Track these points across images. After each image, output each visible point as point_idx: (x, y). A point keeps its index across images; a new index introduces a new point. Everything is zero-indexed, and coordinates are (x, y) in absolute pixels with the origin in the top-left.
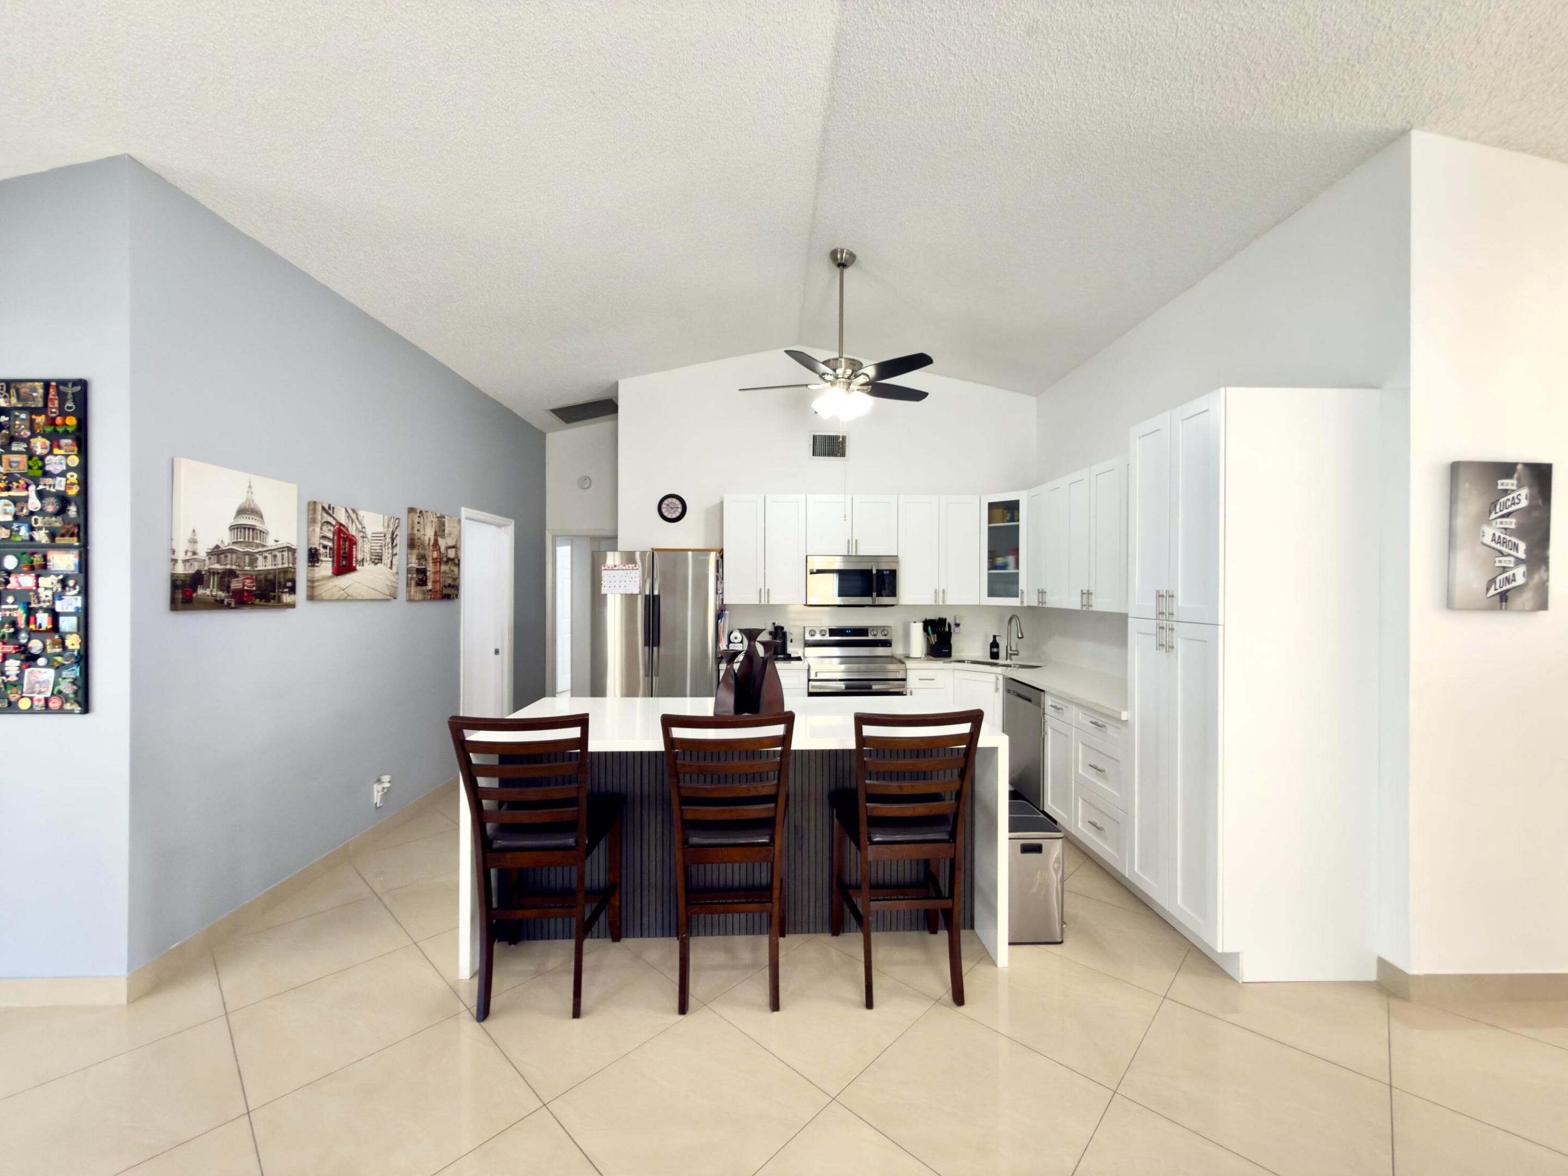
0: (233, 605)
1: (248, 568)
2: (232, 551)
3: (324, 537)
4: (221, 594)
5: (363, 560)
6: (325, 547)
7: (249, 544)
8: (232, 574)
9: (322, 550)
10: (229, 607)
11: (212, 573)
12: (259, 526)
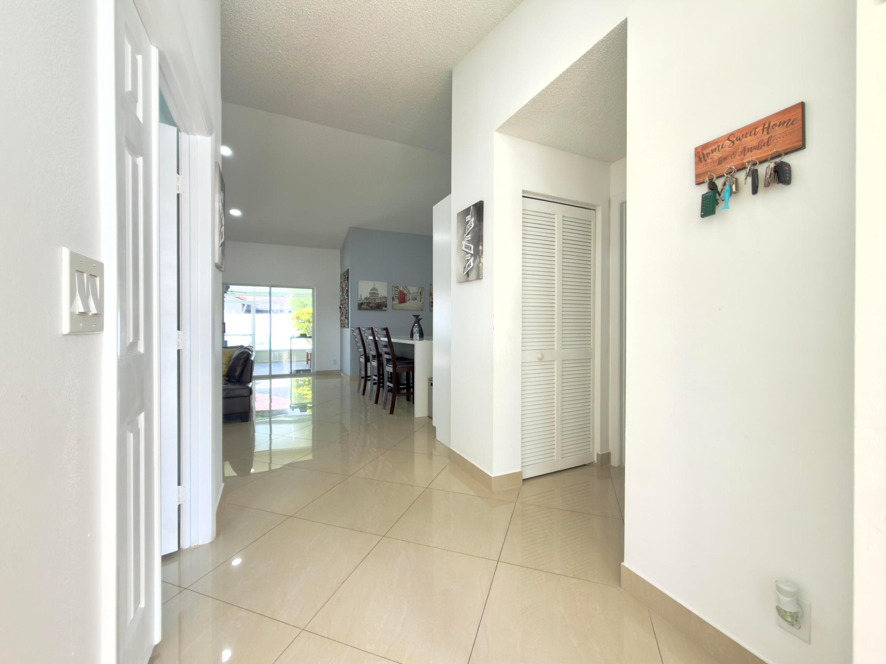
0: (370, 309)
1: (373, 302)
2: (370, 298)
3: (396, 294)
4: (367, 307)
5: (409, 300)
6: (396, 296)
7: (374, 296)
8: (370, 303)
9: (395, 297)
10: (369, 310)
11: (365, 303)
12: (376, 292)
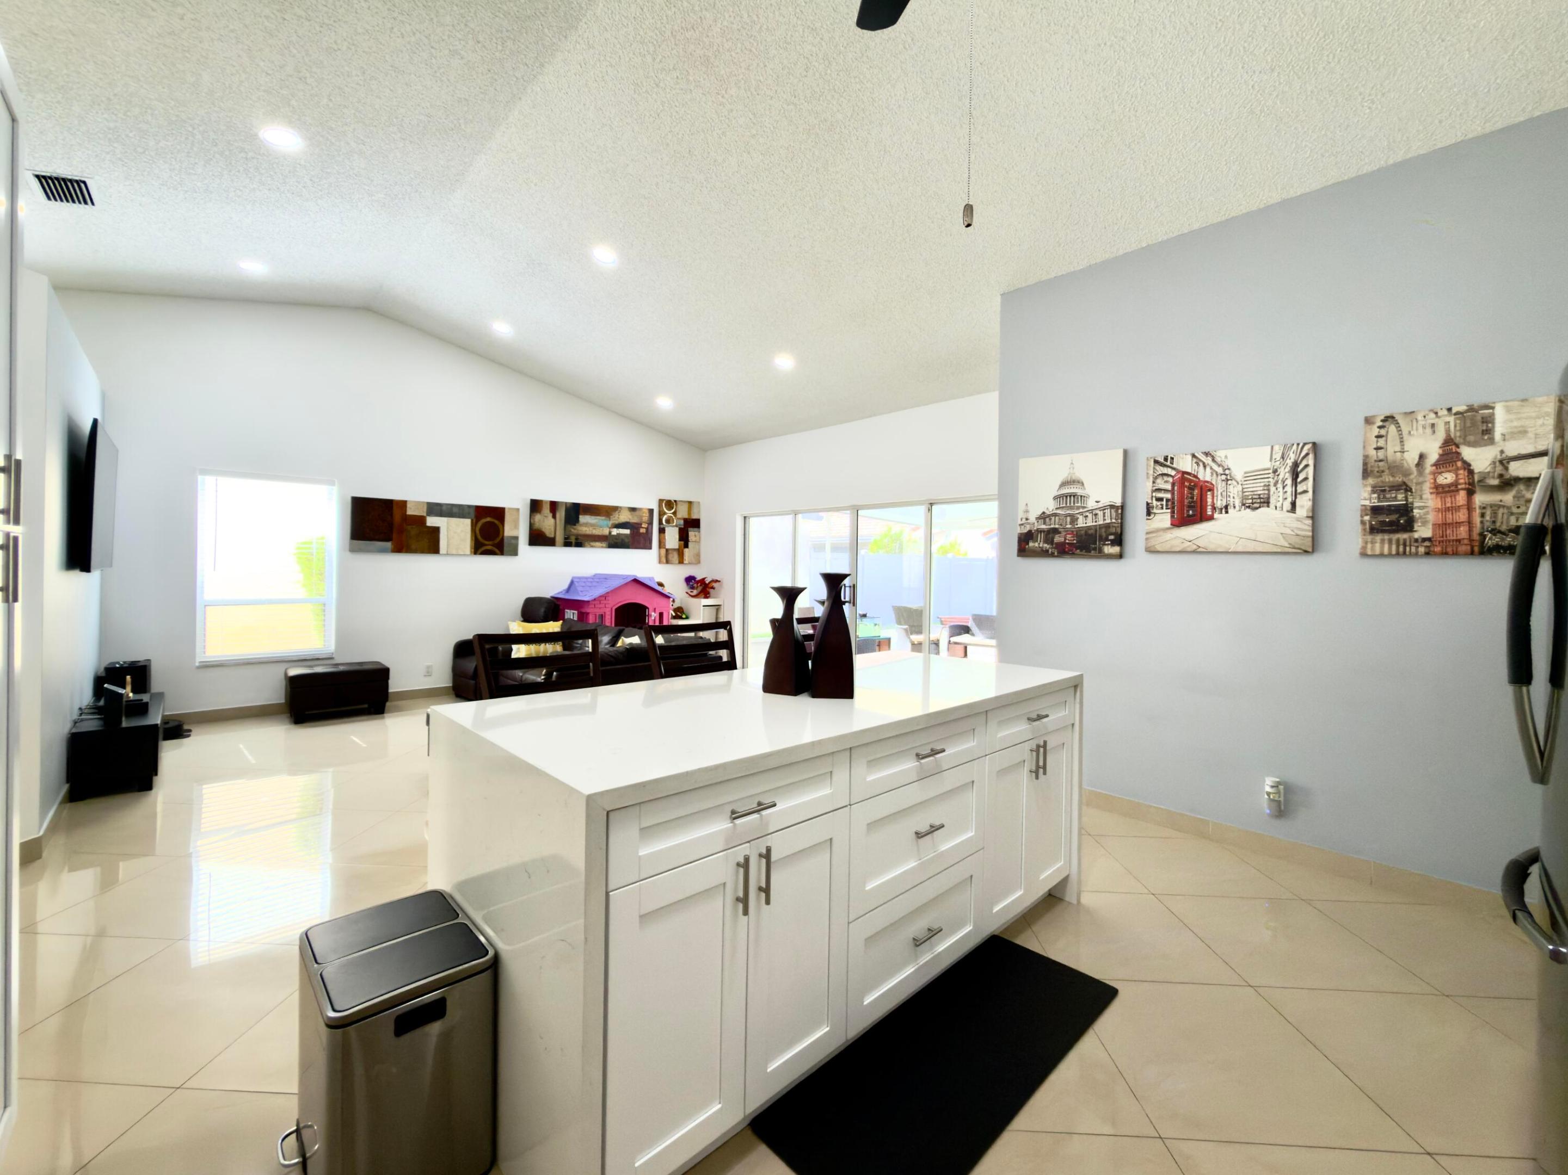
0: (1056, 554)
1: (1069, 526)
2: (1055, 515)
3: (1159, 490)
4: (1046, 546)
5: (1226, 507)
7: (1071, 508)
8: (1055, 531)
9: (1157, 503)
10: (1052, 555)
11: (1040, 531)
12: (1079, 491)
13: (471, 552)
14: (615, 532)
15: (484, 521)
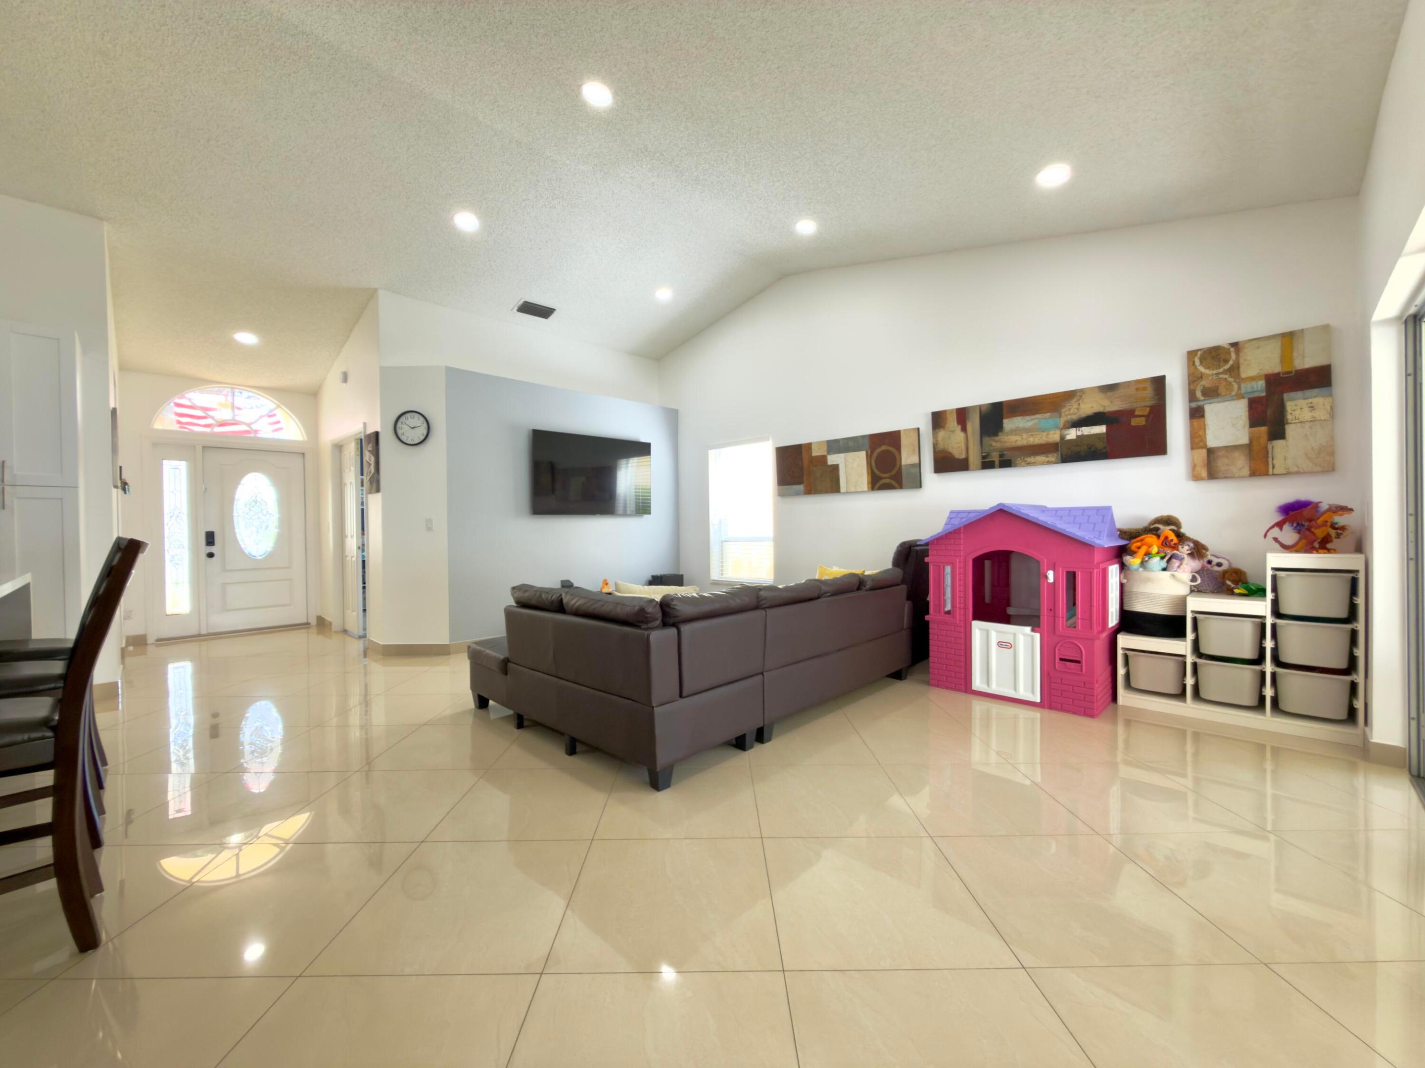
13: (868, 488)
14: (1072, 434)
15: (878, 450)
